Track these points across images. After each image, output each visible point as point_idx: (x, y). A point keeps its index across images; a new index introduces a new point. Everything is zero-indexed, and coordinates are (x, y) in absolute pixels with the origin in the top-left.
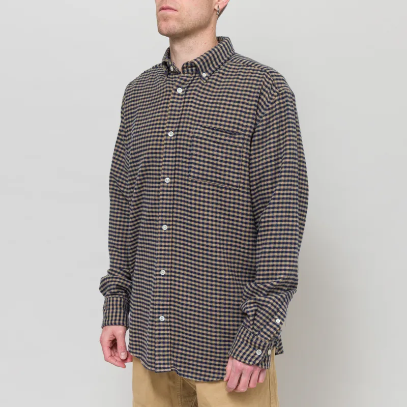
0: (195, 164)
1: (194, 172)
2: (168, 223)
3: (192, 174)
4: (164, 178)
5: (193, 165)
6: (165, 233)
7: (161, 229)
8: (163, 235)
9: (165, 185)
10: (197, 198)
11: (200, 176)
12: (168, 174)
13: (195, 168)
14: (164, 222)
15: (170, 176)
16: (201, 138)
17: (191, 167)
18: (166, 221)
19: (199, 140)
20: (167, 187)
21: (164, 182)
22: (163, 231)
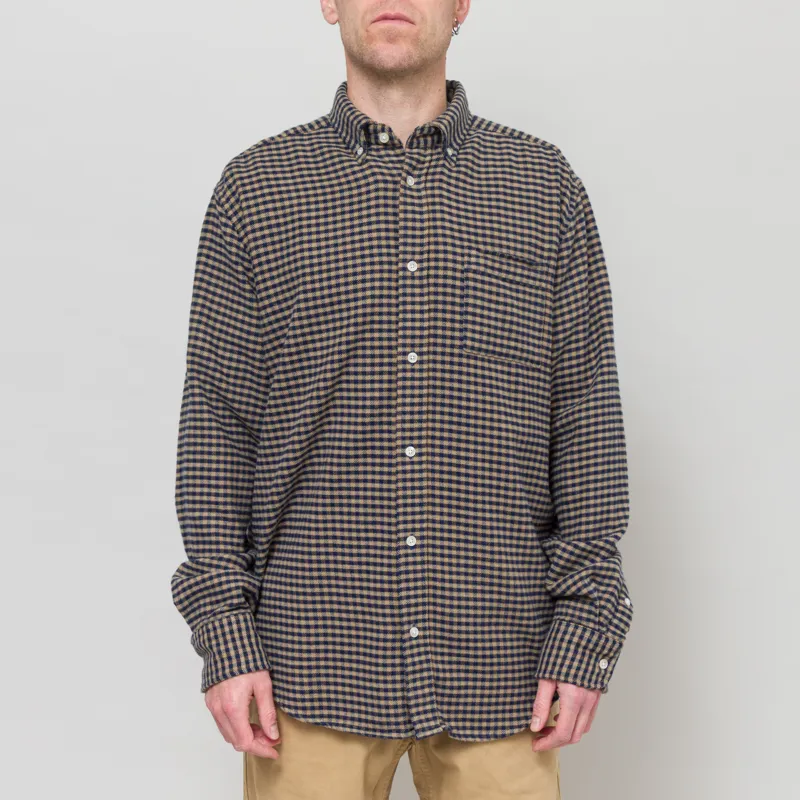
0: (474, 323)
1: (473, 340)
2: (416, 442)
3: (469, 343)
4: (405, 354)
5: (470, 326)
6: (412, 463)
7: (404, 455)
8: (408, 467)
9: (408, 367)
10: (480, 389)
11: (484, 346)
12: (413, 346)
13: (474, 331)
14: (407, 442)
15: (417, 349)
16: (483, 274)
17: (466, 330)
18: (411, 438)
19: (479, 277)
20: (413, 370)
21: (405, 362)
22: (407, 460)
